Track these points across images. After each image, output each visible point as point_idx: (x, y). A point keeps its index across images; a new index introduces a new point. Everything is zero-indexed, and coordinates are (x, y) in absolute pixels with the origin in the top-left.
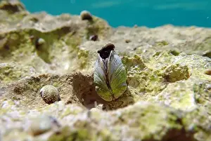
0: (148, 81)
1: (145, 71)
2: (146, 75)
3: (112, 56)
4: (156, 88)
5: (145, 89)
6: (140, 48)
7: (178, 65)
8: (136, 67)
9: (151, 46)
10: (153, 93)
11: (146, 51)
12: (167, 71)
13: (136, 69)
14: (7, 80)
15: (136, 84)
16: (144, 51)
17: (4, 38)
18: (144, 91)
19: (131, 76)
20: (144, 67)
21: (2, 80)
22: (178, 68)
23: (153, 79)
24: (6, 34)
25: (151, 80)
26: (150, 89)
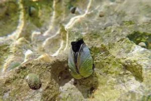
0: (111, 65)
1: (109, 57)
2: (110, 60)
3: (82, 49)
4: (116, 72)
5: (107, 71)
6: (109, 28)
7: (135, 61)
8: (102, 53)
9: (119, 25)
10: (114, 75)
11: (114, 31)
12: (126, 62)
13: (102, 55)
14: (5, 55)
15: (101, 66)
16: (112, 31)
17: (4, 6)
18: (107, 72)
19: (97, 61)
20: (109, 53)
21: (2, 55)
22: (135, 64)
23: (115, 64)
24: (6, 3)
25: (113, 64)
26: (112, 72)
